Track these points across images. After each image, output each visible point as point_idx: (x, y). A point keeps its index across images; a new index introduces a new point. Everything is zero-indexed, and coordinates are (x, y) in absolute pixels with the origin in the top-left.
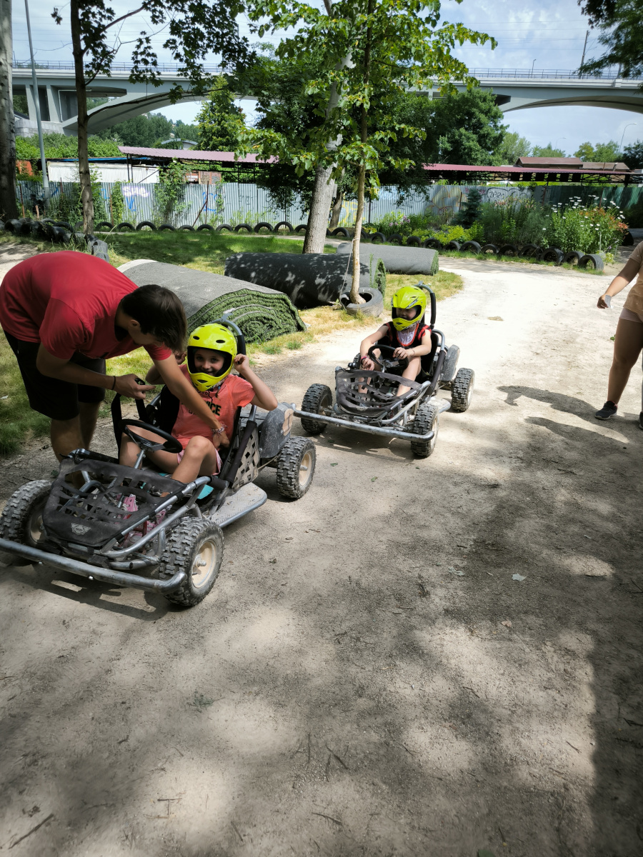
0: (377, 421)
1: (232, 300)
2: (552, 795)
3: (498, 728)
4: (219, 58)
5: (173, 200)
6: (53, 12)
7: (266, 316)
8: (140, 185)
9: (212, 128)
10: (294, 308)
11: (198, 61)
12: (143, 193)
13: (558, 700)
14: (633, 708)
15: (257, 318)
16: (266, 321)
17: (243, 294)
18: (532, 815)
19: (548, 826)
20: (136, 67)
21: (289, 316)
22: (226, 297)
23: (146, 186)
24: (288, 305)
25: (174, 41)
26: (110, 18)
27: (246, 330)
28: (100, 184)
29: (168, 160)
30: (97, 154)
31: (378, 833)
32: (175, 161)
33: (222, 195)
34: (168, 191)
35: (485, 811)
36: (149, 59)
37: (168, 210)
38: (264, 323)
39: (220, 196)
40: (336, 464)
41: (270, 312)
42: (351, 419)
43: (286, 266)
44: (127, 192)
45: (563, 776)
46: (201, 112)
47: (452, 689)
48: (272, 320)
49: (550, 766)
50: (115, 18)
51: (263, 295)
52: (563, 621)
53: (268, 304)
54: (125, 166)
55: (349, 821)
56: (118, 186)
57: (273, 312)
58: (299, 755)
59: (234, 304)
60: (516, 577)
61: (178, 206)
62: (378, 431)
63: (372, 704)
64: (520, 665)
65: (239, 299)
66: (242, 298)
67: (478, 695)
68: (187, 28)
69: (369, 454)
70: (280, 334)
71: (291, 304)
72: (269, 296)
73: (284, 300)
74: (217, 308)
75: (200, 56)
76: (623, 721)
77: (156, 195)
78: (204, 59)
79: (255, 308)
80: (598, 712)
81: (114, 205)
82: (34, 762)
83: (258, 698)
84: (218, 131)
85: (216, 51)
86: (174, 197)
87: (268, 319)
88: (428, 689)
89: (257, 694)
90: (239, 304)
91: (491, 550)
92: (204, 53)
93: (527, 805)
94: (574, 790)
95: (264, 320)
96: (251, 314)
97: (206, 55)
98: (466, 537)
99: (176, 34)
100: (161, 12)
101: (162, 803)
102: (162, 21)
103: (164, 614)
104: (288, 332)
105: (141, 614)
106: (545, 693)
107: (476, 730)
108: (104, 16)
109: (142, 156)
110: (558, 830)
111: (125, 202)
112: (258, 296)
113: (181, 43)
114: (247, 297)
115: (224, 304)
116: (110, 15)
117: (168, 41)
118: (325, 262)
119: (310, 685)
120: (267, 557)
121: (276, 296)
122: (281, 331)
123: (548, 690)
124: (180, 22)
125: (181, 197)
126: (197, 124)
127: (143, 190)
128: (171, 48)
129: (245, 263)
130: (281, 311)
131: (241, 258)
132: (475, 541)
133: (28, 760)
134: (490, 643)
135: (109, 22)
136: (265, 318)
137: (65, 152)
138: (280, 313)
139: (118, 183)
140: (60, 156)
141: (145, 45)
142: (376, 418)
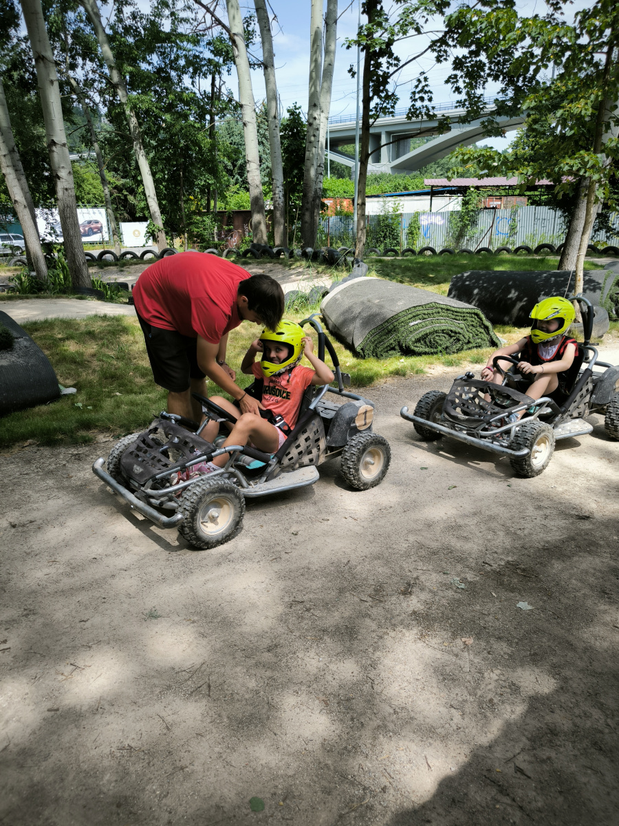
0: (475, 431)
1: (418, 313)
2: (364, 789)
3: (367, 719)
4: (499, 85)
5: (465, 226)
6: (349, 68)
7: (453, 329)
8: (437, 213)
9: (525, 154)
10: (488, 324)
11: (479, 92)
12: (439, 221)
13: (455, 720)
14: (537, 758)
15: (443, 330)
16: (453, 334)
17: (432, 308)
18: (329, 795)
19: (335, 810)
20: (413, 105)
21: (483, 331)
22: (413, 310)
23: (442, 214)
24: (481, 319)
25: (456, 76)
26: (396, 65)
27: (430, 342)
28: (401, 215)
29: (467, 188)
30: (410, 188)
31: (190, 749)
32: (472, 189)
33: (517, 219)
34: (462, 218)
35: (291, 773)
36: (426, 96)
37: (460, 236)
38: (451, 337)
39: (514, 220)
40: (426, 468)
41: (459, 326)
42: (453, 427)
43: (510, 283)
44: (424, 221)
45: (391, 780)
46: (516, 139)
47: (355, 674)
48: (460, 333)
49: (386, 768)
50: (401, 64)
51: (453, 309)
52: (535, 659)
53: (458, 318)
54: (429, 197)
55: (177, 731)
56: (417, 215)
57: (462, 326)
58: (184, 673)
59: (420, 317)
60: (524, 605)
61: (470, 231)
62: (473, 442)
63: (274, 660)
64: (444, 679)
65: (426, 312)
66: (430, 311)
67: (375, 687)
68: (470, 62)
69: (469, 466)
70: (470, 349)
71: (484, 319)
72: (460, 310)
73: (477, 314)
74: (403, 319)
75: (481, 87)
76: (512, 765)
77: (450, 222)
78: (484, 88)
79: (443, 321)
80: (490, 747)
81: (411, 233)
82: (26, 615)
83: (192, 625)
84: (530, 155)
85: (496, 78)
86: (467, 222)
87: (456, 333)
88: (333, 667)
89: (194, 622)
90: (426, 316)
91: (519, 575)
92: (484, 83)
93: (332, 785)
94: (391, 796)
95: (450, 334)
96: (437, 326)
97: (486, 85)
98: (503, 557)
99: (458, 69)
100: (445, 51)
101: (72, 667)
102: (446, 59)
103: (181, 549)
104: (479, 346)
105: (166, 546)
106: (446, 710)
107: (344, 713)
108: (391, 64)
109: (445, 187)
110: (341, 816)
111: (422, 231)
112: (447, 310)
113: (462, 77)
114: (437, 310)
115: (410, 316)
116: (396, 62)
117: (450, 77)
118: (553, 279)
119: (238, 630)
120: (293, 529)
121: (468, 311)
122: (470, 345)
123: (452, 709)
124: (464, 57)
125: (474, 223)
126: (510, 151)
127: (439, 218)
128: (453, 83)
129: (470, 281)
130: (472, 325)
131: (467, 277)
132: (508, 562)
133: (25, 612)
134: (433, 651)
135: (396, 68)
136: (451, 331)
137: (384, 188)
138: (471, 327)
139: (417, 213)
140: (379, 193)
141: (423, 83)
142: (474, 428)
